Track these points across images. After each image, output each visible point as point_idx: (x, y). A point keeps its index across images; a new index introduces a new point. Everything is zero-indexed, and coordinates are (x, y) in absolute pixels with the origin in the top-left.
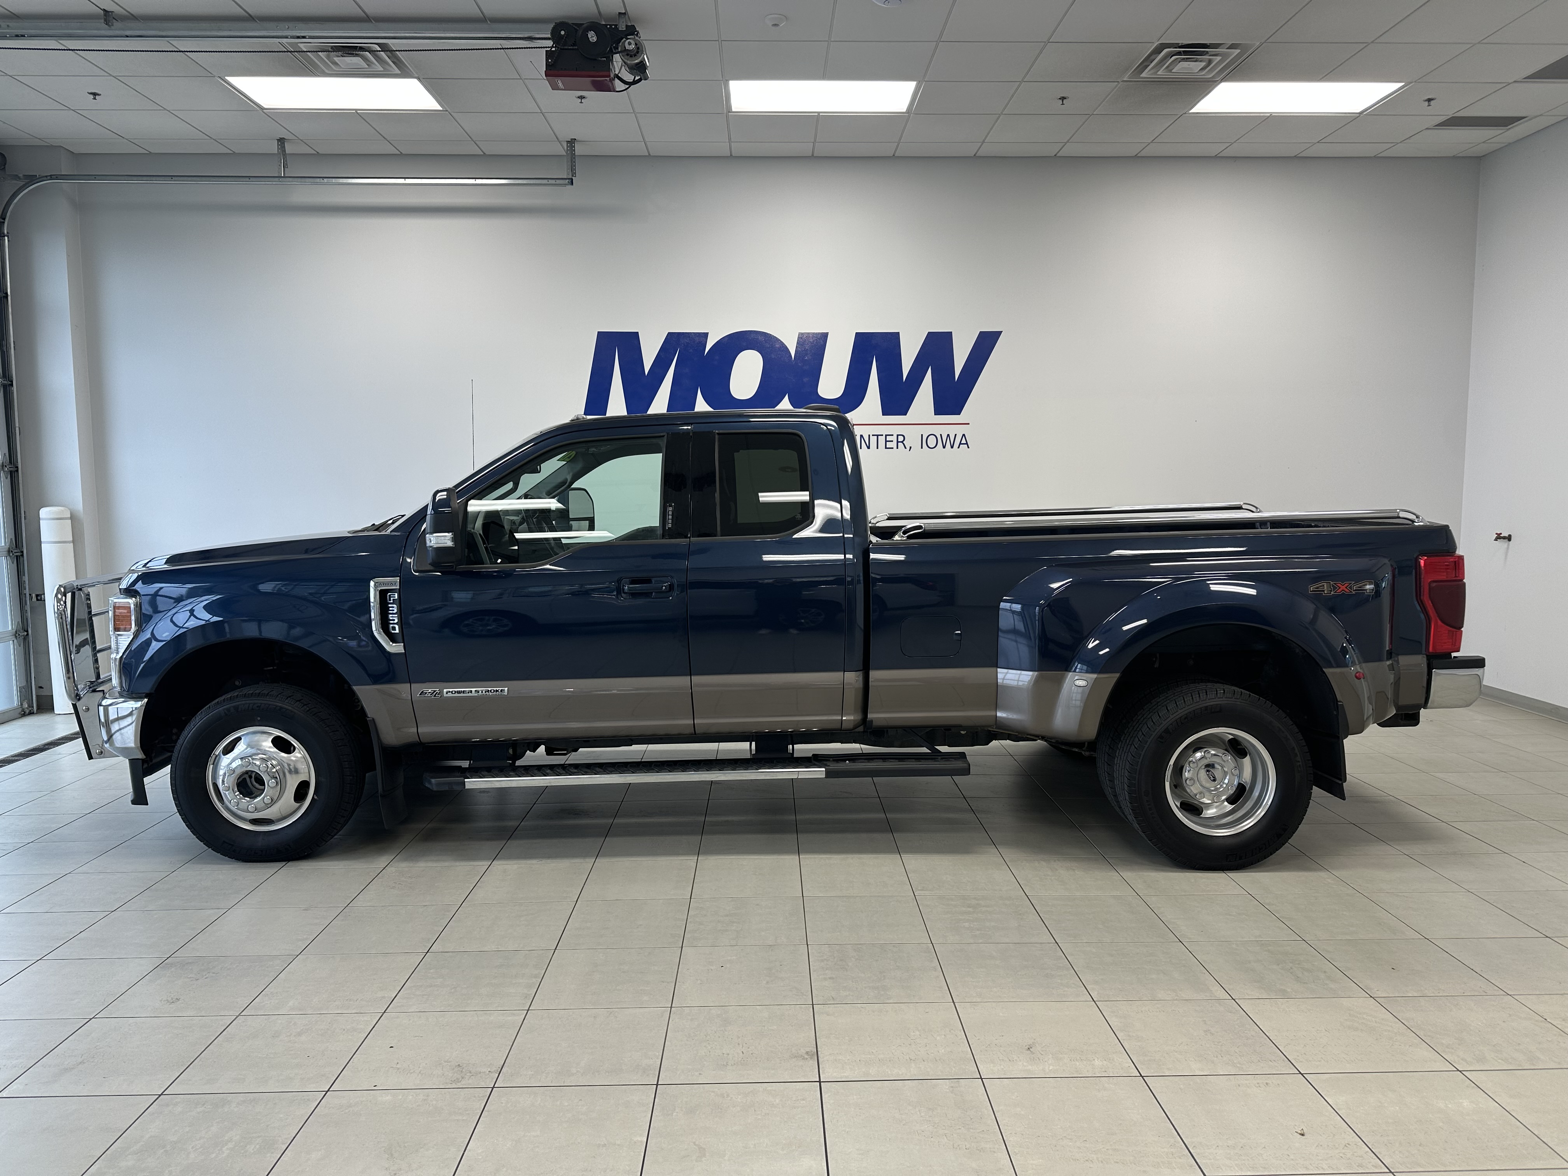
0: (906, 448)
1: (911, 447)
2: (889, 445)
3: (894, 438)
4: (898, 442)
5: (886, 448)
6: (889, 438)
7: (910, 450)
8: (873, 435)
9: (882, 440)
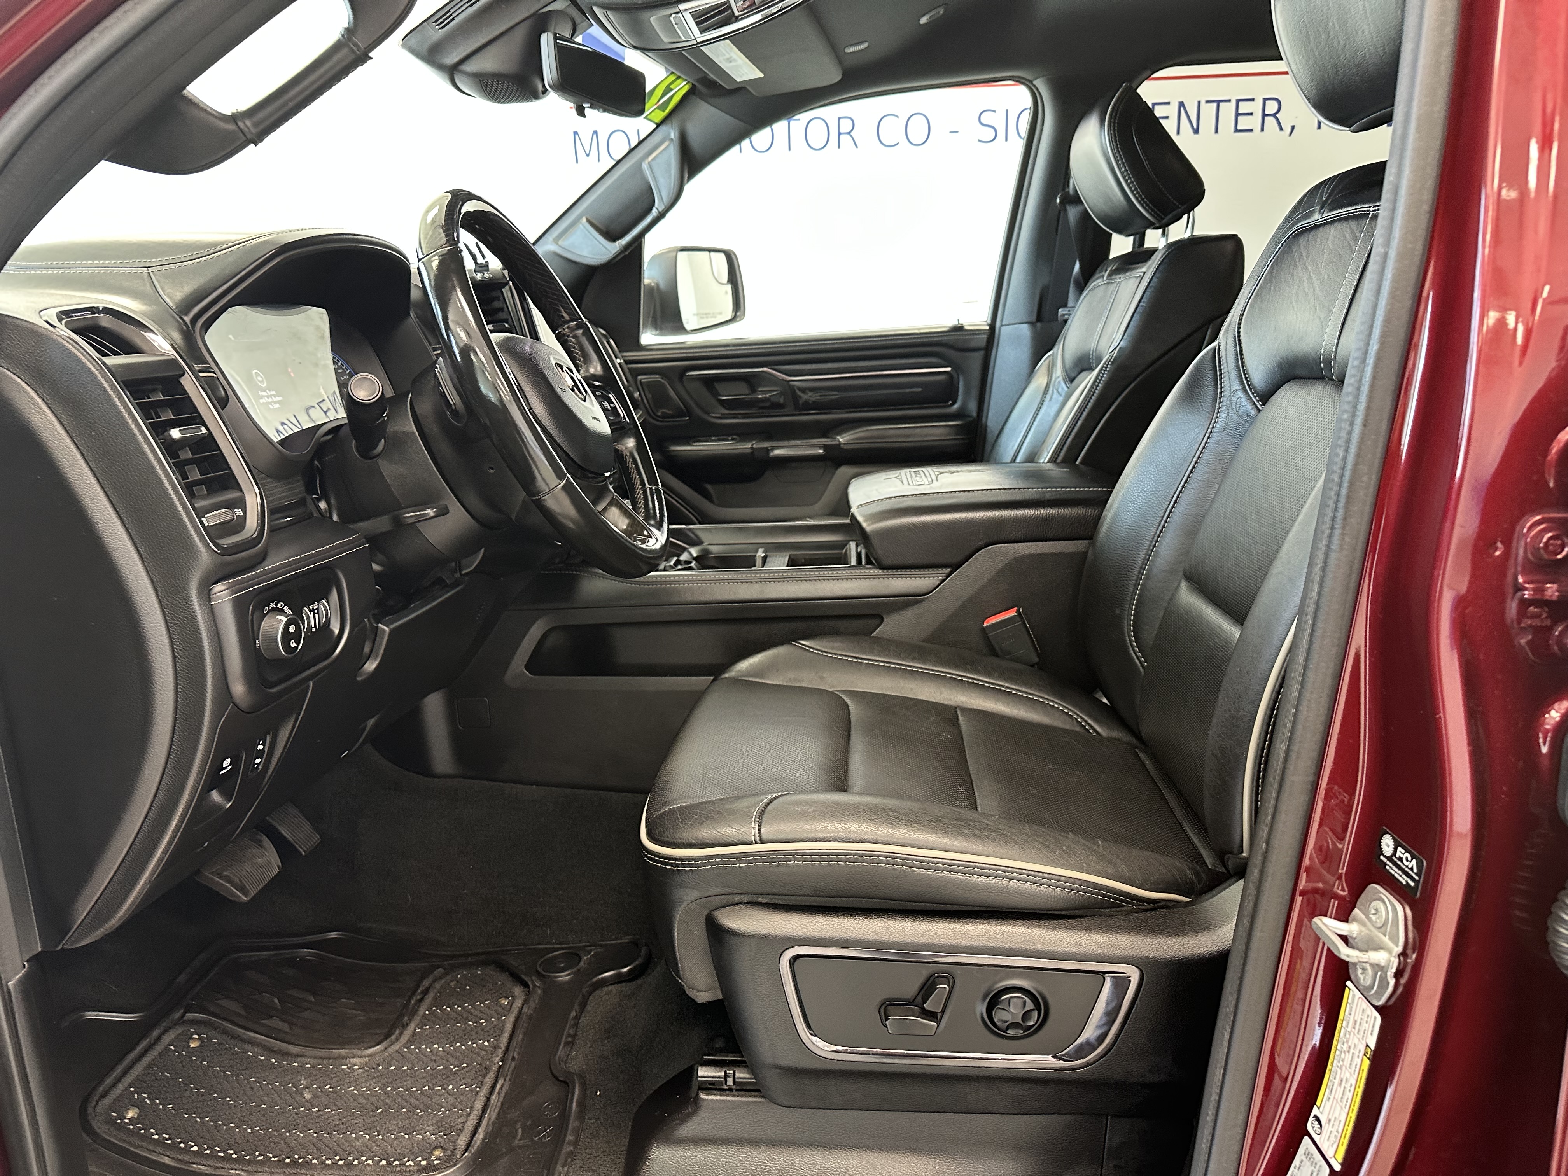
0: (1281, 129)
1: (1293, 127)
2: (1244, 122)
3: (1256, 107)
4: (1264, 115)
5: (1236, 131)
6: (1244, 108)
7: (1290, 134)
8: (1208, 102)
9: (1228, 111)
